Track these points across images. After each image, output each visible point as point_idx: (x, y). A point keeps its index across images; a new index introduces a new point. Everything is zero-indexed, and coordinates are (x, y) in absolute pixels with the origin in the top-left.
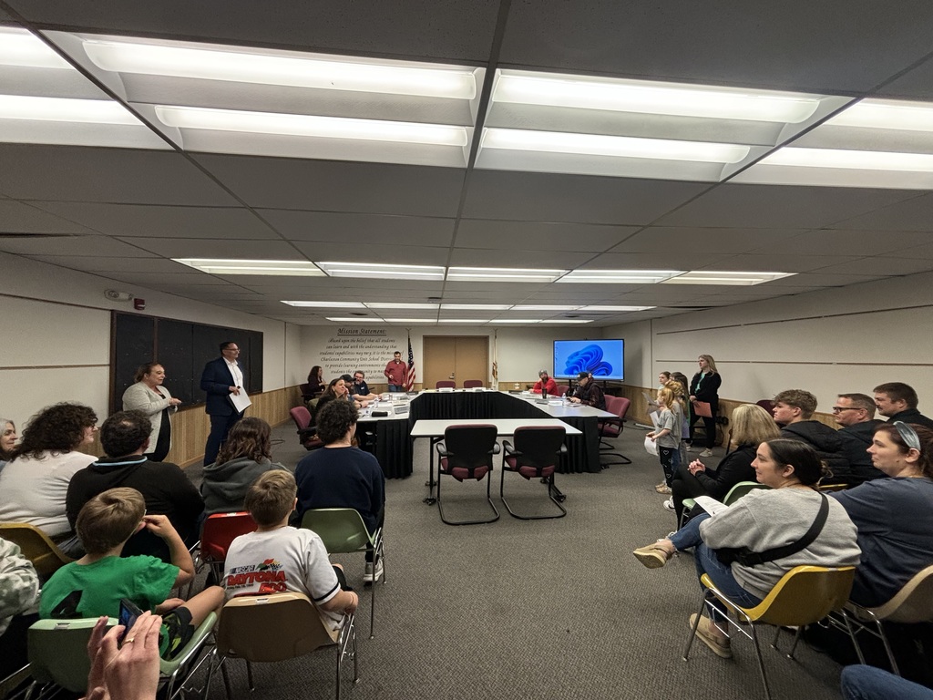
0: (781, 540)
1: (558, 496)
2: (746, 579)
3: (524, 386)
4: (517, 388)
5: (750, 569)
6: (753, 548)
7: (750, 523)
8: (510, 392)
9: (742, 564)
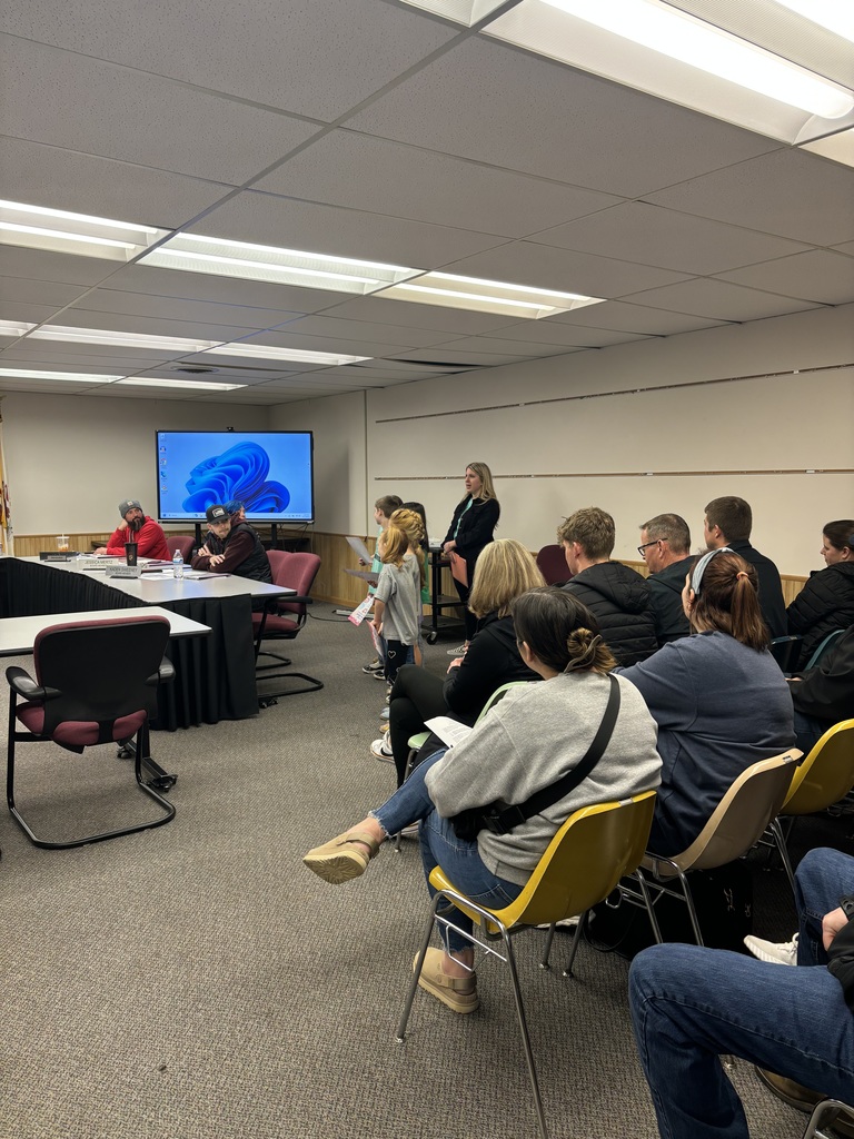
0: (553, 771)
1: (159, 780)
2: (499, 856)
3: (84, 544)
4: (63, 547)
5: (506, 837)
6: (510, 799)
7: (506, 752)
8: (43, 556)
9: (494, 833)
